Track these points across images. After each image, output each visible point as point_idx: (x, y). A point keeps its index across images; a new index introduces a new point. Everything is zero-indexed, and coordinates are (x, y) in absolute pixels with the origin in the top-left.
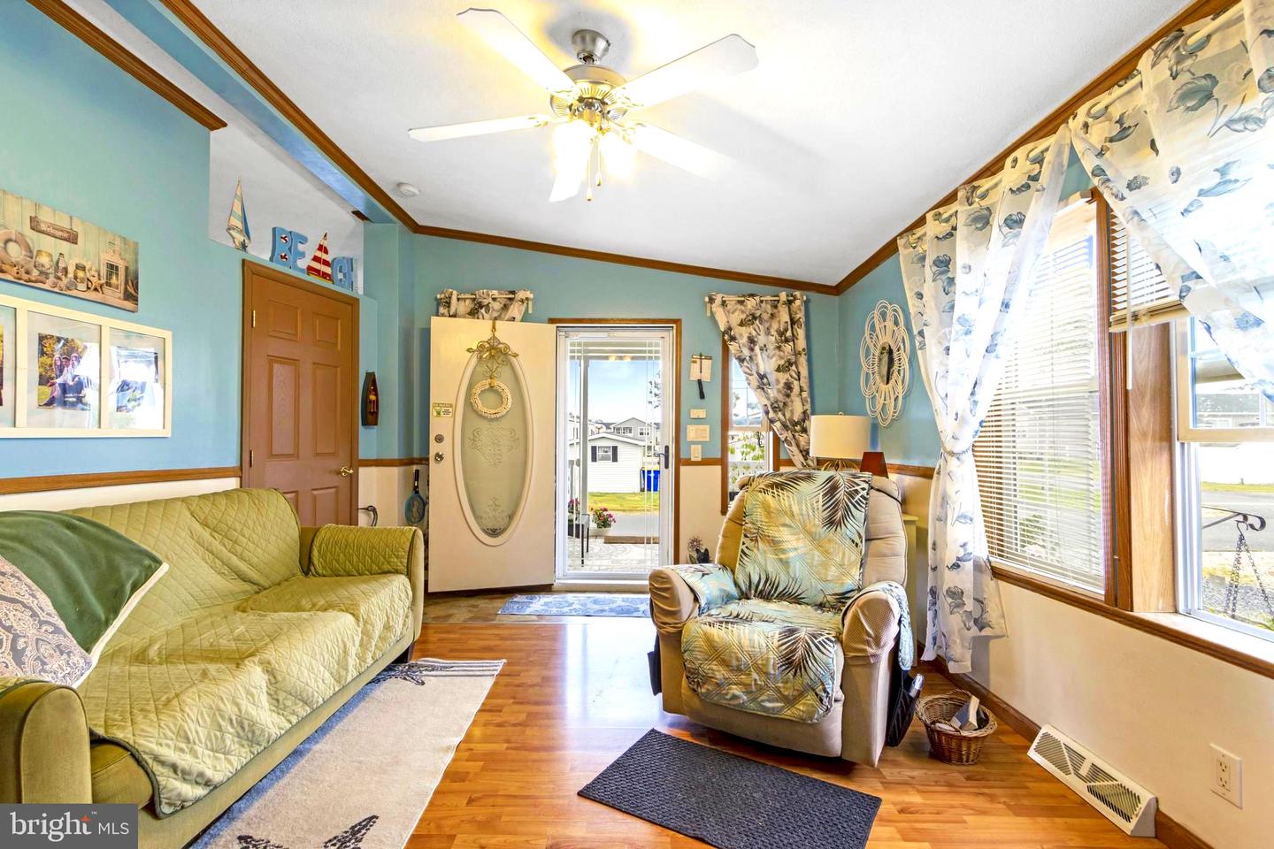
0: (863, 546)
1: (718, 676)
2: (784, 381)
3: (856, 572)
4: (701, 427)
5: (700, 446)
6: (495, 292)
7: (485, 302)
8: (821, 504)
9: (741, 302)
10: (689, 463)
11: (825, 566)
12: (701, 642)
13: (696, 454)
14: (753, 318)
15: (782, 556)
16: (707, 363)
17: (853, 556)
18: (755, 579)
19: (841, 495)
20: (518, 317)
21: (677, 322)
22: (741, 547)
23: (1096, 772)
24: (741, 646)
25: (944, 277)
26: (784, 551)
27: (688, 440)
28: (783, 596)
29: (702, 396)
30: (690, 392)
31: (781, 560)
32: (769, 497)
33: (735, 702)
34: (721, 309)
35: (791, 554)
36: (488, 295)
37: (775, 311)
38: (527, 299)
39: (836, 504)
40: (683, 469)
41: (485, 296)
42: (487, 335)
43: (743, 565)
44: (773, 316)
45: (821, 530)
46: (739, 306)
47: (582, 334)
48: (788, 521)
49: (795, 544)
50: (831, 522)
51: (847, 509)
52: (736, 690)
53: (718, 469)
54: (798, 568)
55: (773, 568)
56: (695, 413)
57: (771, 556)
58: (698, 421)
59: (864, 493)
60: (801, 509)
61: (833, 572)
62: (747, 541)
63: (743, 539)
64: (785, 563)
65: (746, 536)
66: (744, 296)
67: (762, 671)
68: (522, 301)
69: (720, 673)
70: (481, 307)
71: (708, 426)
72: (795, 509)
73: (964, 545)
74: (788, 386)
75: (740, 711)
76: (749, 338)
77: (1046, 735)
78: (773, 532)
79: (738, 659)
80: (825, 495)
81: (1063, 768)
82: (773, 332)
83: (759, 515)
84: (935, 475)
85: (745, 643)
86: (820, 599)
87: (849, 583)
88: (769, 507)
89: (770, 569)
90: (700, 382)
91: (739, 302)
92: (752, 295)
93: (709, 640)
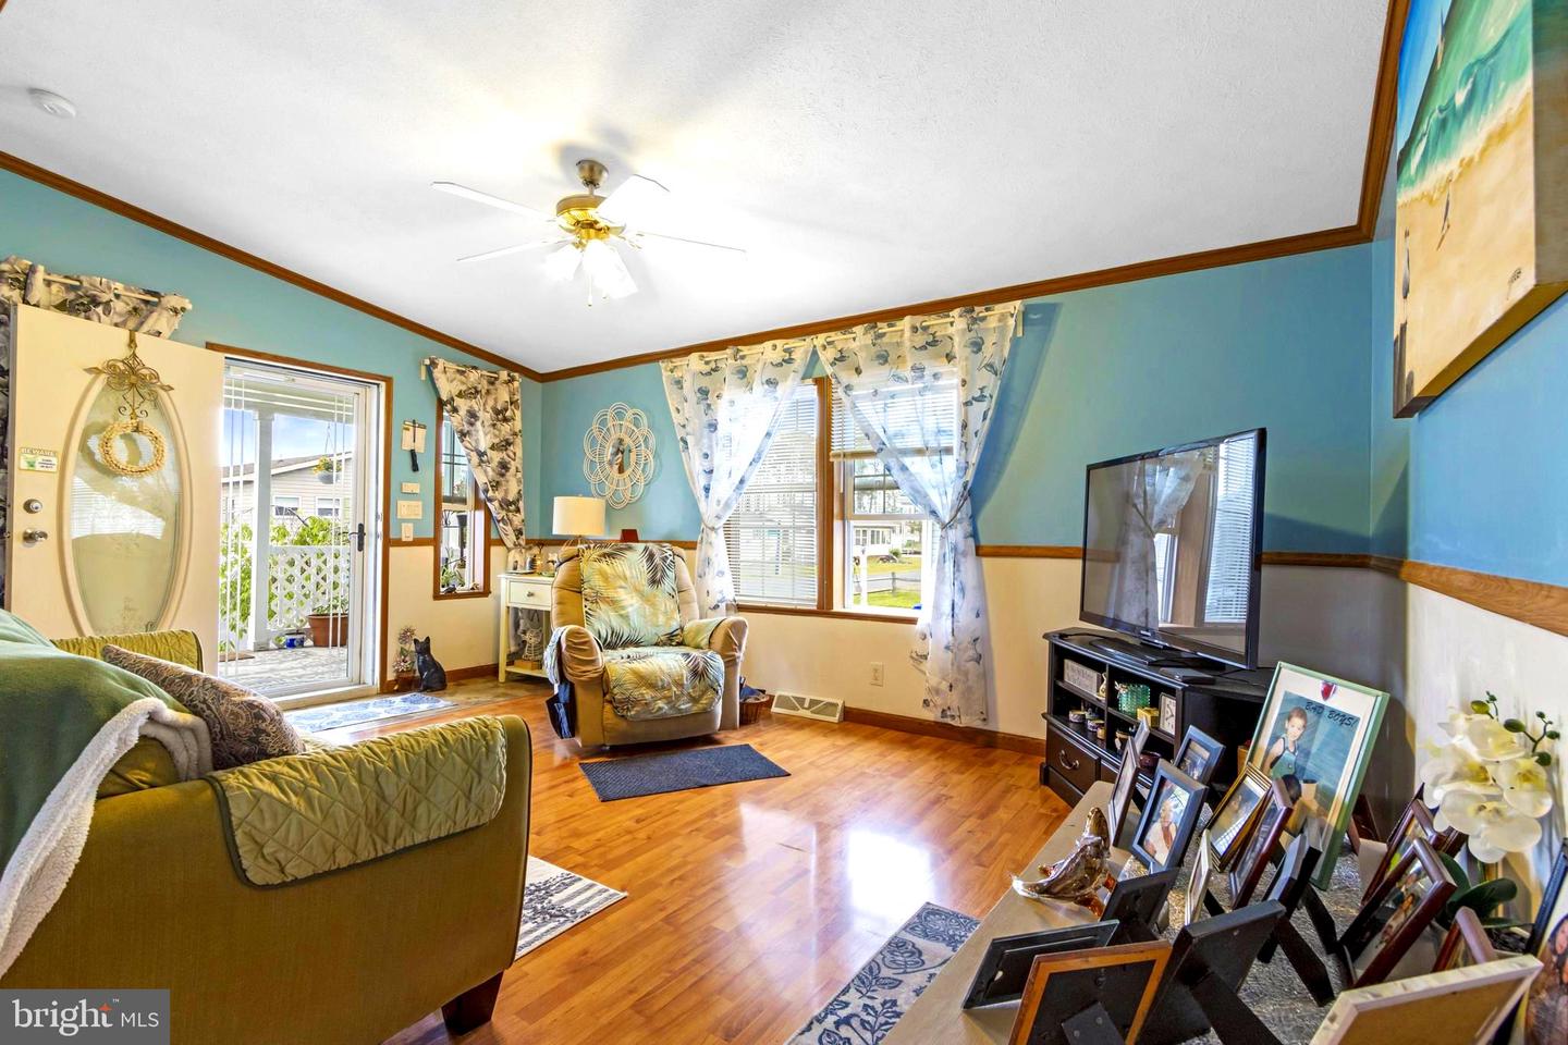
0: (677, 597)
1: (647, 697)
2: (498, 459)
3: (677, 616)
4: (413, 503)
5: (411, 525)
6: (119, 286)
7: (105, 297)
8: (646, 567)
9: (462, 373)
10: (399, 543)
11: (655, 615)
12: (629, 676)
13: (407, 533)
14: (473, 393)
15: (623, 612)
16: (420, 433)
17: (671, 605)
18: (604, 634)
19: (657, 560)
20: (166, 332)
21: (388, 380)
22: (585, 609)
23: (813, 703)
24: (662, 671)
25: (705, 402)
26: (623, 608)
27: (399, 517)
28: (626, 644)
29: (415, 468)
30: (401, 463)
31: (621, 616)
32: (604, 565)
33: (660, 713)
34: (443, 376)
35: (630, 609)
36: (110, 288)
37: (491, 387)
38: (183, 309)
39: (656, 567)
40: (393, 551)
41: (104, 287)
42: (119, 351)
43: (591, 625)
44: (488, 392)
45: (647, 589)
46: (458, 376)
47: (247, 372)
48: (623, 584)
49: (631, 602)
50: (654, 582)
51: (663, 571)
52: (660, 704)
53: (430, 550)
54: (636, 620)
55: (616, 623)
56: (408, 487)
57: (612, 613)
58: (411, 495)
59: (671, 558)
60: (631, 573)
61: (661, 619)
62: (589, 605)
63: (584, 603)
64: (625, 618)
65: (586, 600)
66: (465, 366)
67: (679, 684)
68: (176, 311)
69: (648, 694)
70: (97, 304)
71: (420, 503)
72: (628, 573)
73: (721, 592)
74: (504, 466)
75: (664, 719)
76: (468, 411)
77: (780, 696)
78: (611, 593)
79: (661, 680)
80: (647, 561)
81: (795, 708)
82: (489, 409)
83: (597, 582)
84: (698, 545)
85: (664, 668)
86: (655, 641)
87: (675, 625)
88: (606, 573)
89: (614, 624)
90: (413, 454)
91: (458, 371)
92: (475, 368)
93: (635, 673)
